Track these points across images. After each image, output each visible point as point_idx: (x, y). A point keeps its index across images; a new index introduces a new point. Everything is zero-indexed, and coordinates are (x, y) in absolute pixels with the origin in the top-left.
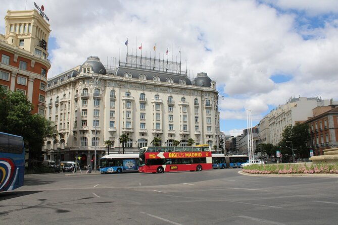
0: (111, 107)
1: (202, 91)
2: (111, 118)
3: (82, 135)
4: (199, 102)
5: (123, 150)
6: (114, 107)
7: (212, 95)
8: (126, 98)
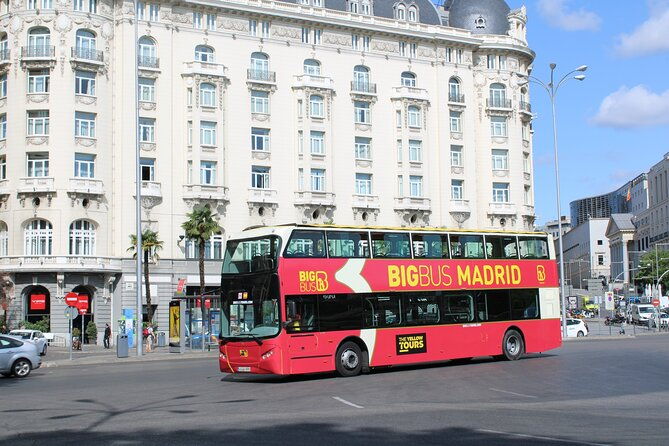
0: (139, 105)
1: (476, 50)
2: (139, 147)
3: (29, 210)
4: (466, 89)
5: (201, 266)
6: (154, 106)
7: (512, 63)
8: (198, 68)
